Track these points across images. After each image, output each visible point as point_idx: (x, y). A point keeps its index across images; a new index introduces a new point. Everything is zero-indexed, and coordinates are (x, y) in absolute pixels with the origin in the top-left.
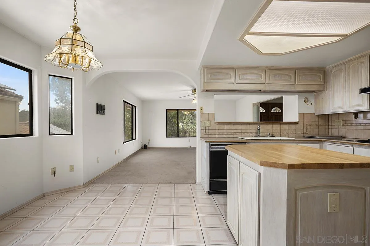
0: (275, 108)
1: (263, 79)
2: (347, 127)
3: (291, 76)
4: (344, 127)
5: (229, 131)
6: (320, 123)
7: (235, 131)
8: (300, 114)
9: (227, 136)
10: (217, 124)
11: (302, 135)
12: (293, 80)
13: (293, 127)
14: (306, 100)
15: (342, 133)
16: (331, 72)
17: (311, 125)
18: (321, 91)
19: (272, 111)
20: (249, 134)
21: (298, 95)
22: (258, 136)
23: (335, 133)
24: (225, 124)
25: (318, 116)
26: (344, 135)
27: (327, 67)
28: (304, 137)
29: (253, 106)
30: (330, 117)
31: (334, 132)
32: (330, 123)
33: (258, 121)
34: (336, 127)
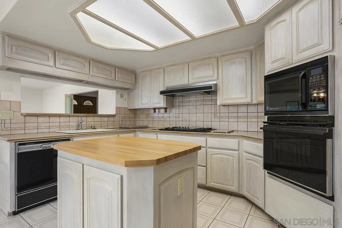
0: (87, 101)
1: (87, 70)
2: (149, 119)
3: (112, 72)
4: (146, 119)
5: (43, 125)
6: (131, 115)
7: (51, 124)
8: (117, 108)
9: (40, 131)
10: (25, 116)
11: (118, 127)
12: (113, 76)
13: (112, 119)
14: (122, 96)
15: (145, 124)
16: (140, 75)
17: (125, 117)
18: (132, 89)
19: (84, 104)
20: (69, 127)
21: (115, 91)
22: (79, 129)
24: (38, 116)
25: (130, 110)
26: (147, 125)
27: (137, 71)
28: (120, 128)
29: (66, 98)
31: (140, 123)
32: (137, 116)
33: (71, 113)
34: (142, 119)
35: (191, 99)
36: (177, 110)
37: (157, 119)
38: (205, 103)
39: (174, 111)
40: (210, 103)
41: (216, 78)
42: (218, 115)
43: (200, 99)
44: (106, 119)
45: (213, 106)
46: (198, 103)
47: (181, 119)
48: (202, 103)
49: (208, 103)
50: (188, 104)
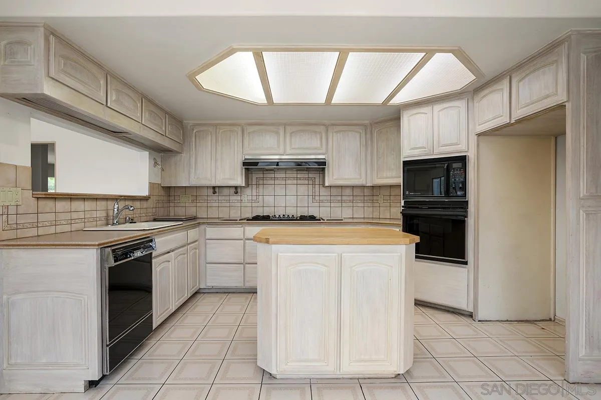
1: (139, 114)
2: (198, 204)
3: (162, 121)
4: (194, 204)
5: (62, 216)
6: (164, 198)
7: (74, 216)
8: (152, 186)
9: (58, 229)
10: (38, 198)
11: (152, 218)
12: (164, 128)
13: (145, 204)
14: (156, 163)
15: (191, 211)
16: (193, 131)
17: (158, 202)
18: (179, 152)
21: (148, 152)
22: (115, 224)
23: (181, 212)
24: (55, 198)
25: (163, 188)
26: (195, 215)
27: (185, 121)
30: (172, 191)
31: (178, 211)
32: (172, 198)
34: (182, 205)
35: (277, 175)
36: (254, 191)
37: (216, 204)
38: (299, 182)
39: (248, 191)
40: (306, 182)
41: (324, 151)
42: (317, 198)
43: (291, 175)
44: (137, 204)
45: (311, 186)
46: (289, 182)
47: (261, 204)
48: (295, 182)
49: (303, 182)
50: (272, 182)
